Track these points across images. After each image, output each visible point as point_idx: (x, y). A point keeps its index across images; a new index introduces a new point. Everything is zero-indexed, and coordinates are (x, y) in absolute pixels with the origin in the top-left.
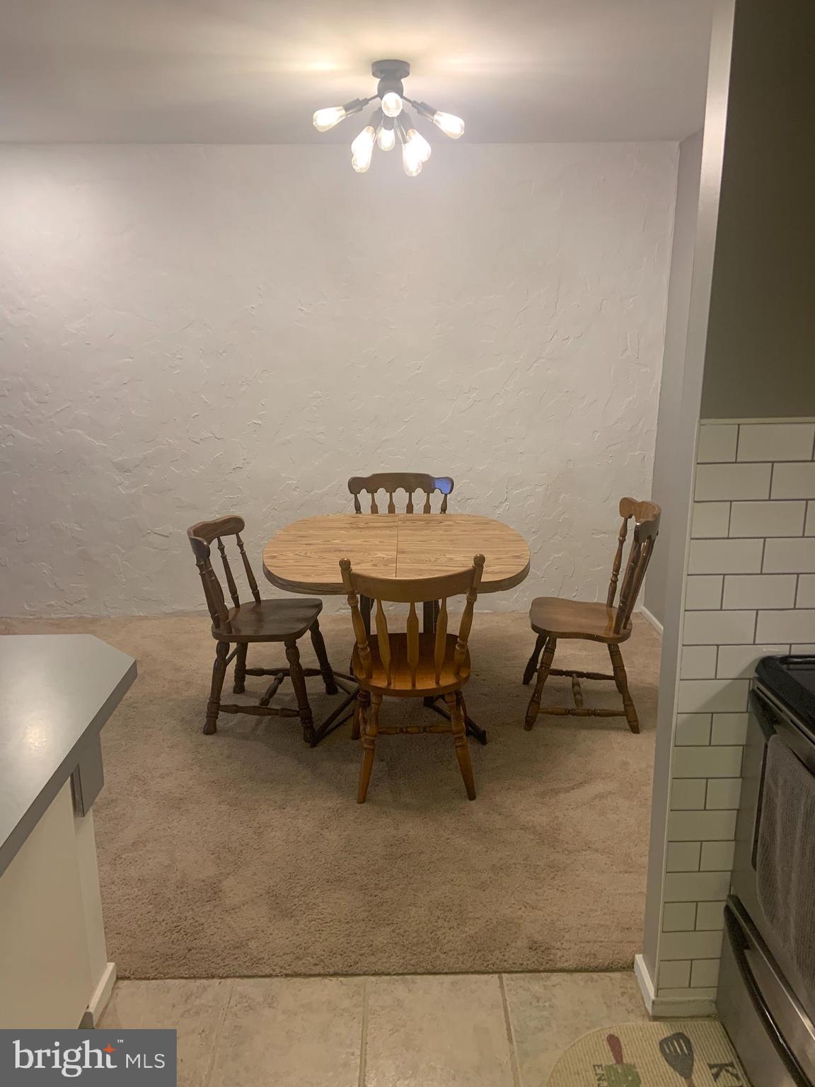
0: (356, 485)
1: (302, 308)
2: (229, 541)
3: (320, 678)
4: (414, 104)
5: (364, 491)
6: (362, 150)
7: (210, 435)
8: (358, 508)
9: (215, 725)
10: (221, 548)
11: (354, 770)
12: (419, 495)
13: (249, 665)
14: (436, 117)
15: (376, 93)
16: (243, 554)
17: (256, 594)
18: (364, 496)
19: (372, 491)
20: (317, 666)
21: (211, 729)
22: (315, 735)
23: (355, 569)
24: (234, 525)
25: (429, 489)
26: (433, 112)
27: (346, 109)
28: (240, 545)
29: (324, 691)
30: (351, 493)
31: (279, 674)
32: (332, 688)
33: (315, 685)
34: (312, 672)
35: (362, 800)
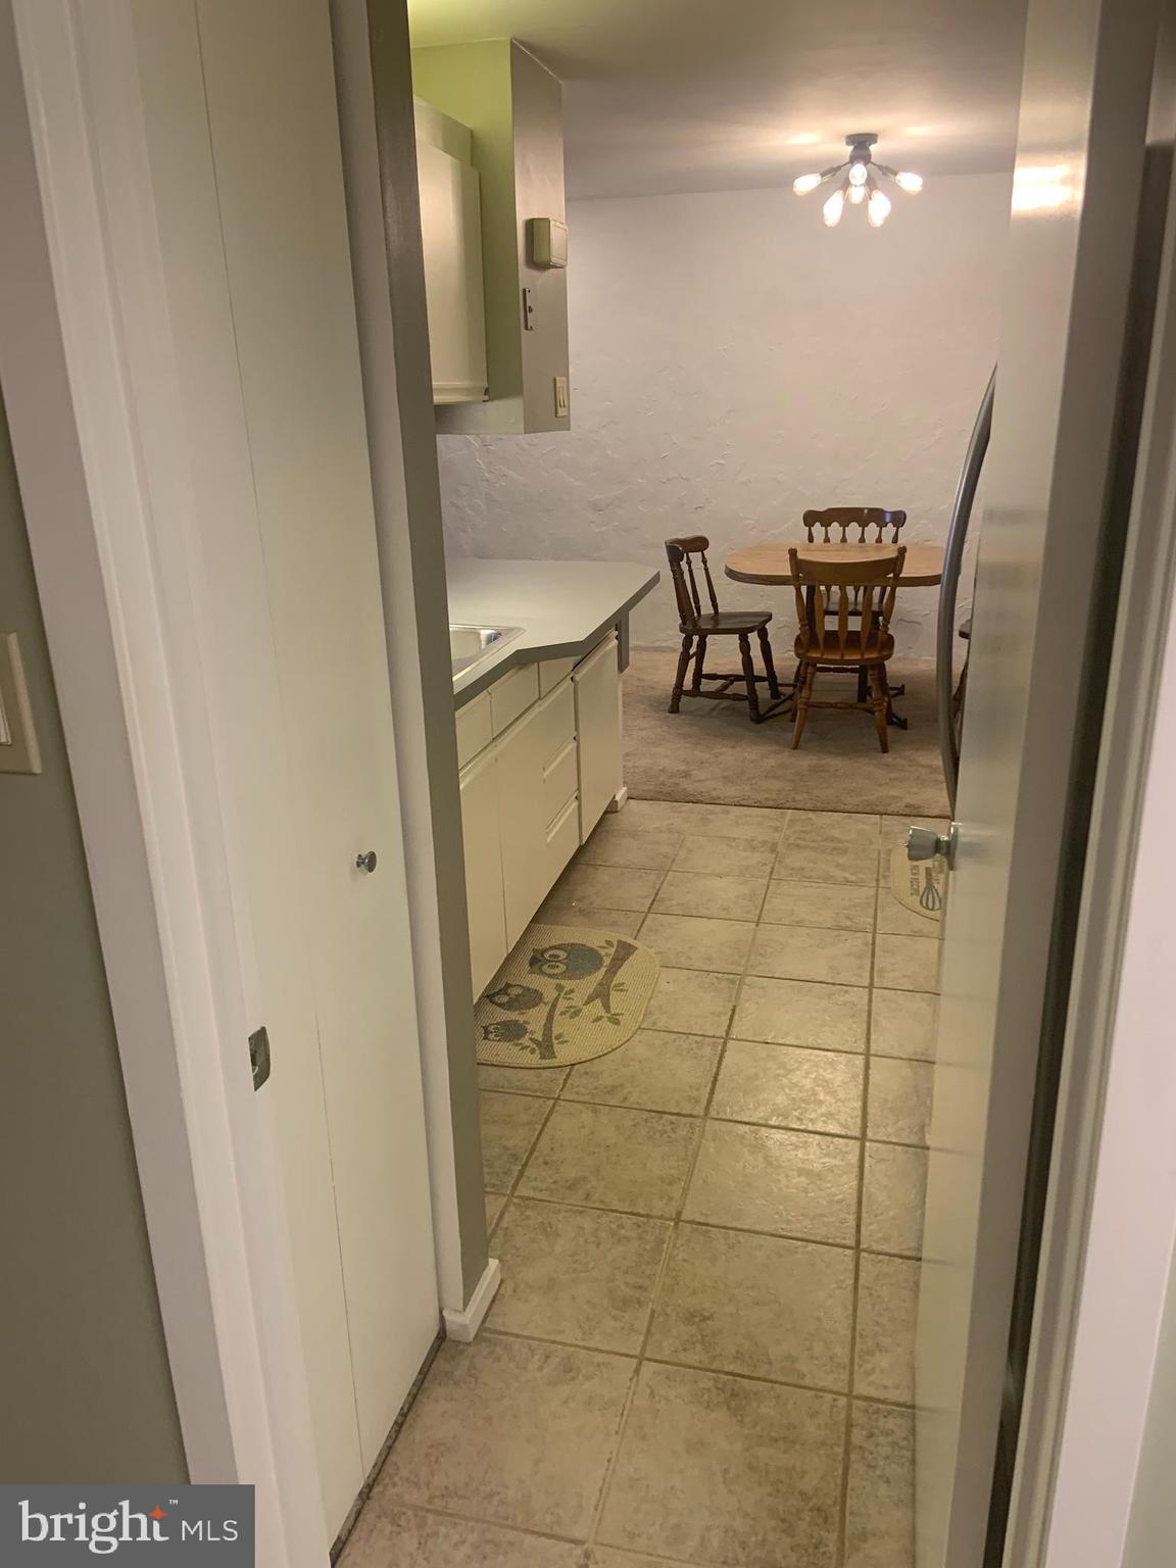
0: (811, 518)
1: (772, 348)
2: (695, 557)
3: (766, 683)
4: (880, 167)
5: (818, 524)
6: (833, 210)
7: (677, 475)
8: (811, 539)
9: (678, 707)
10: (689, 563)
11: (791, 736)
12: (872, 528)
13: (705, 670)
14: (898, 177)
15: (848, 160)
16: (706, 570)
17: (715, 606)
18: (818, 529)
19: (826, 525)
20: (765, 674)
21: (674, 709)
22: (759, 717)
23: (800, 556)
24: (700, 544)
25: (882, 524)
26: (895, 173)
27: (823, 175)
28: (704, 562)
29: (769, 696)
30: (806, 525)
31: (731, 679)
32: (775, 694)
33: (763, 689)
34: (761, 679)
35: (796, 748)
